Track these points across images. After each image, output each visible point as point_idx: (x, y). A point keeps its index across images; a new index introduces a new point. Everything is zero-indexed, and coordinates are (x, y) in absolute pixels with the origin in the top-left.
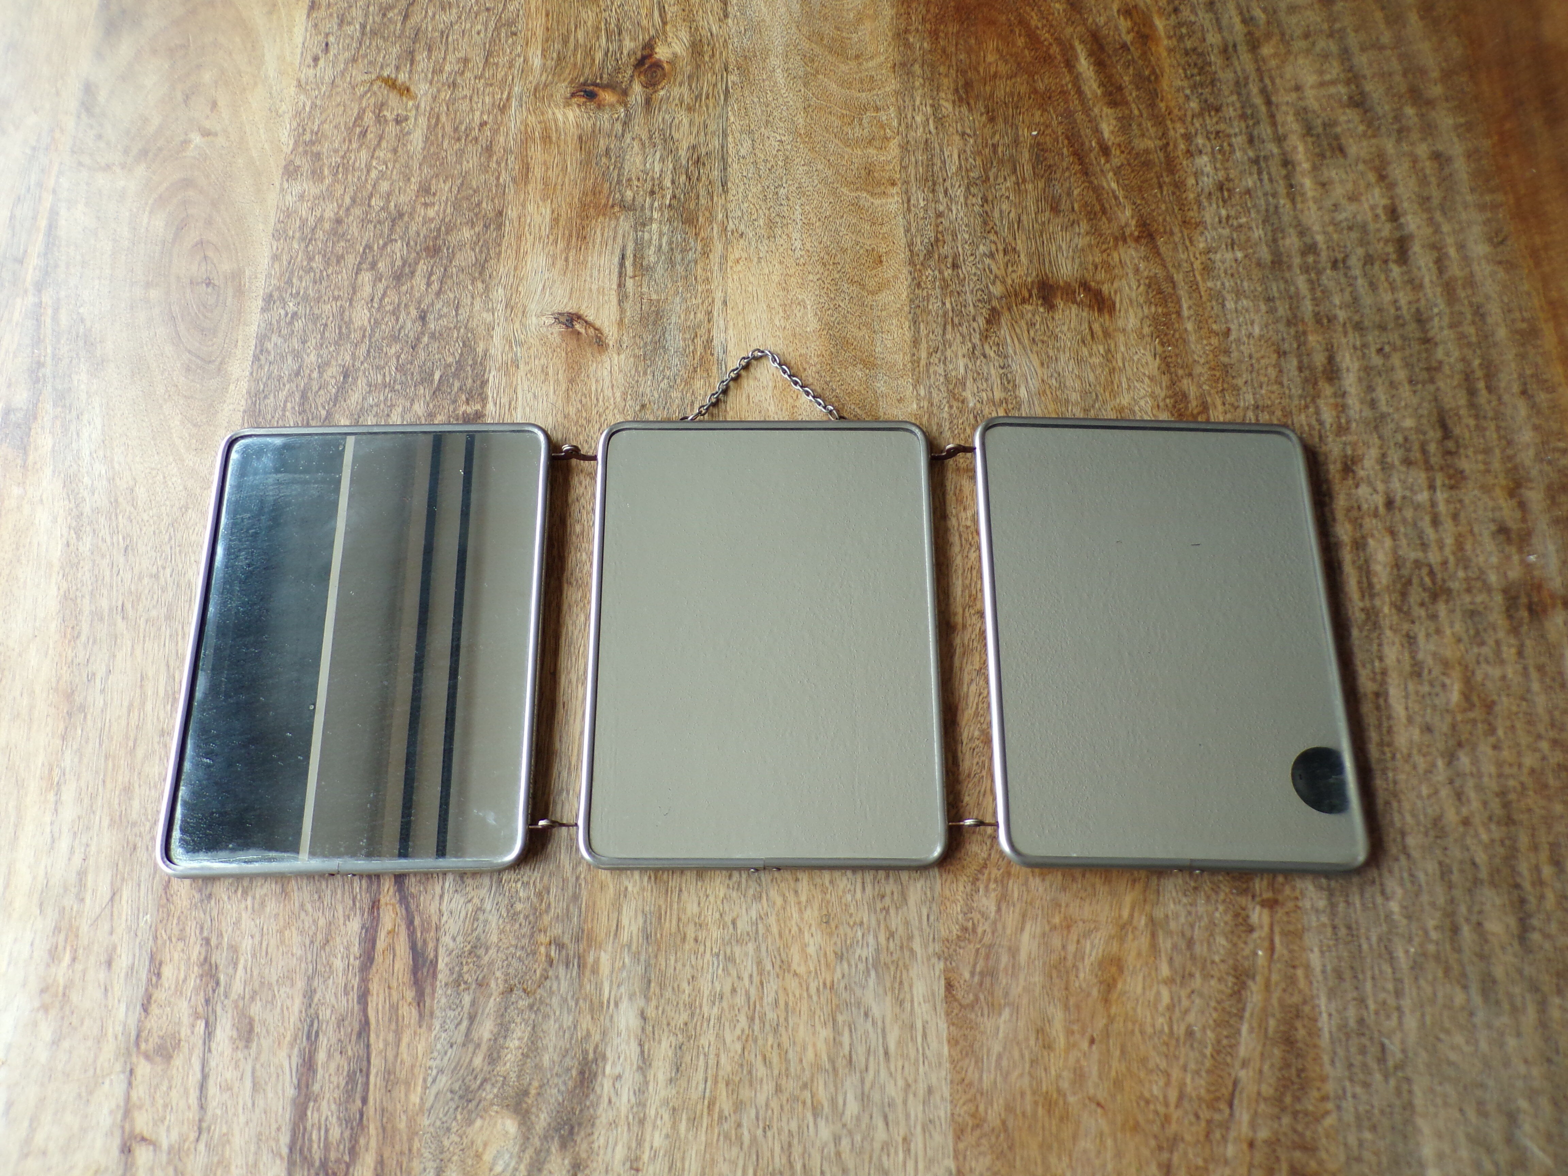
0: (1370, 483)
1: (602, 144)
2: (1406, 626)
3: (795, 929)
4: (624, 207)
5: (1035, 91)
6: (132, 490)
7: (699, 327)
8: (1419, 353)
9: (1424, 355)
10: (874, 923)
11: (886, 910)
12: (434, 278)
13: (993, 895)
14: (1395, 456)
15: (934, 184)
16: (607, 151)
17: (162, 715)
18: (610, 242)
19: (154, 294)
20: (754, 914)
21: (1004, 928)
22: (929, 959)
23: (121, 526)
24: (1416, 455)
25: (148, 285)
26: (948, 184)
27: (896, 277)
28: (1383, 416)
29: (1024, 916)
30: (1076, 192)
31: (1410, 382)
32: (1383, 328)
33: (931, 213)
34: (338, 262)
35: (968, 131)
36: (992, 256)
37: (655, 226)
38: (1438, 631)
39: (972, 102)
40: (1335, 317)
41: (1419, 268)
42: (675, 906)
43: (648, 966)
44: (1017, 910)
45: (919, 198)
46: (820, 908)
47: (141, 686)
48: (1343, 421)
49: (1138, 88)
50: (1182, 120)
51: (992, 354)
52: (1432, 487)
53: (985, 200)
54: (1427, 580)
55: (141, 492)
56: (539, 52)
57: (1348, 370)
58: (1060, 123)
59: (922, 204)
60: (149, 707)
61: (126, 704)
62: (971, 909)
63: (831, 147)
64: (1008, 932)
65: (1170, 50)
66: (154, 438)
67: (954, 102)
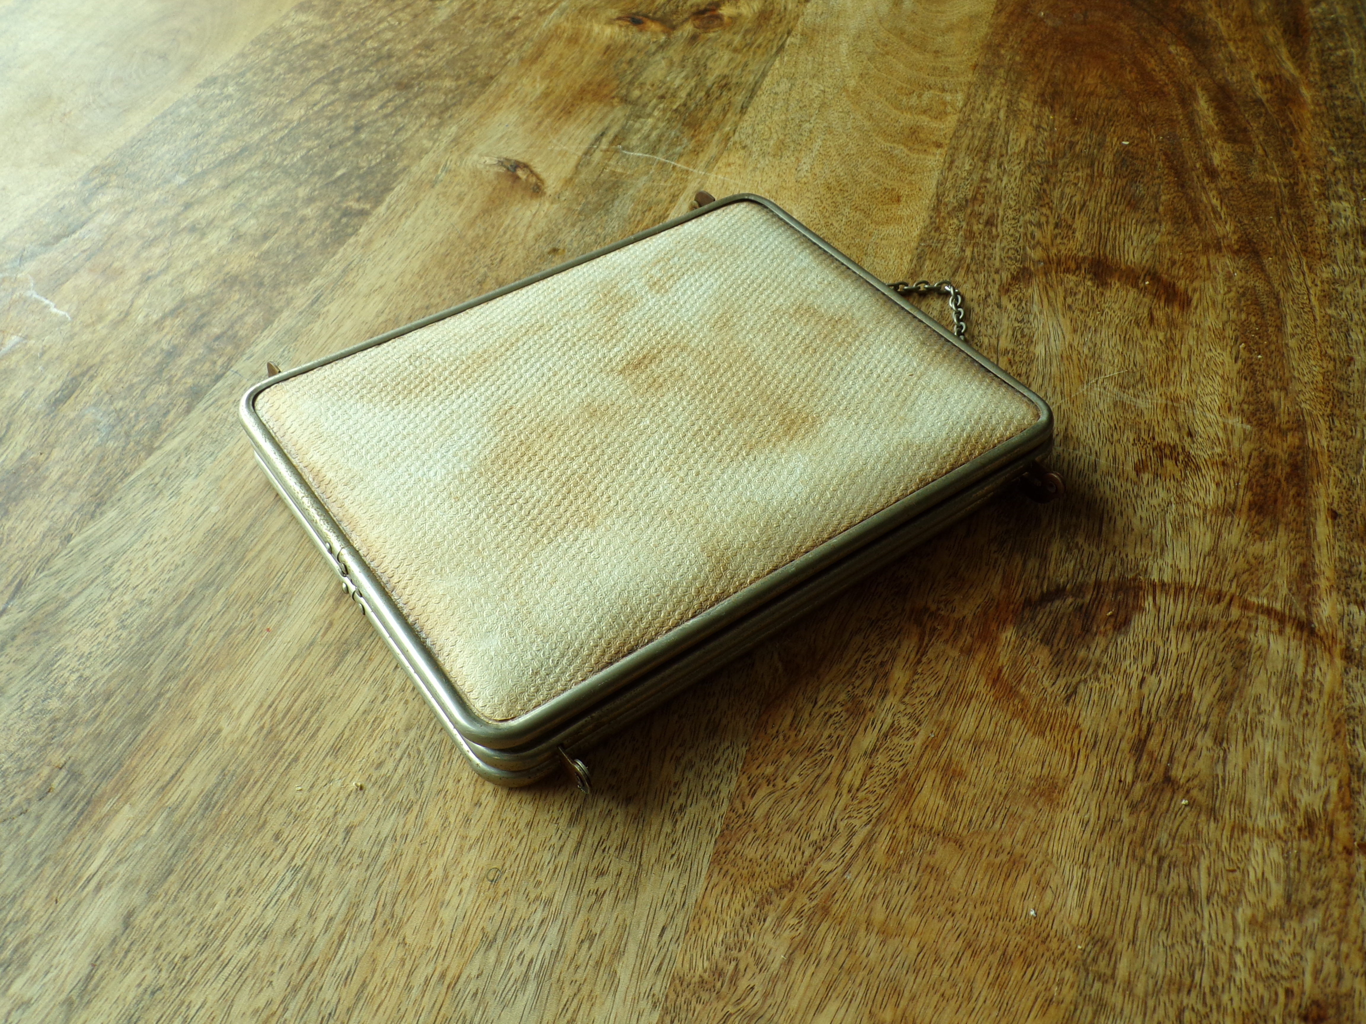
1: (629, 55)
3: (438, 873)
4: (625, 100)
5: (1137, 113)
7: (657, 203)
10: (569, 909)
11: (599, 896)
12: (391, 104)
13: (787, 934)
15: (988, 156)
16: (630, 62)
18: (595, 121)
19: (101, 50)
20: (386, 828)
21: (787, 994)
22: (636, 1000)
25: (102, 44)
26: (1005, 159)
27: (911, 217)
29: (830, 987)
30: (1163, 198)
33: (976, 177)
35: (1045, 126)
36: (1039, 225)
37: (650, 121)
39: (1057, 106)
42: (275, 779)
43: (183, 846)
44: (821, 975)
45: (965, 163)
46: (494, 857)
49: (1267, 134)
50: (1320, 169)
51: (1010, 306)
53: (1047, 180)
58: (1160, 142)
59: (967, 167)
62: (740, 945)
63: (878, 106)
64: (793, 1004)
65: (1315, 115)
67: (1035, 103)
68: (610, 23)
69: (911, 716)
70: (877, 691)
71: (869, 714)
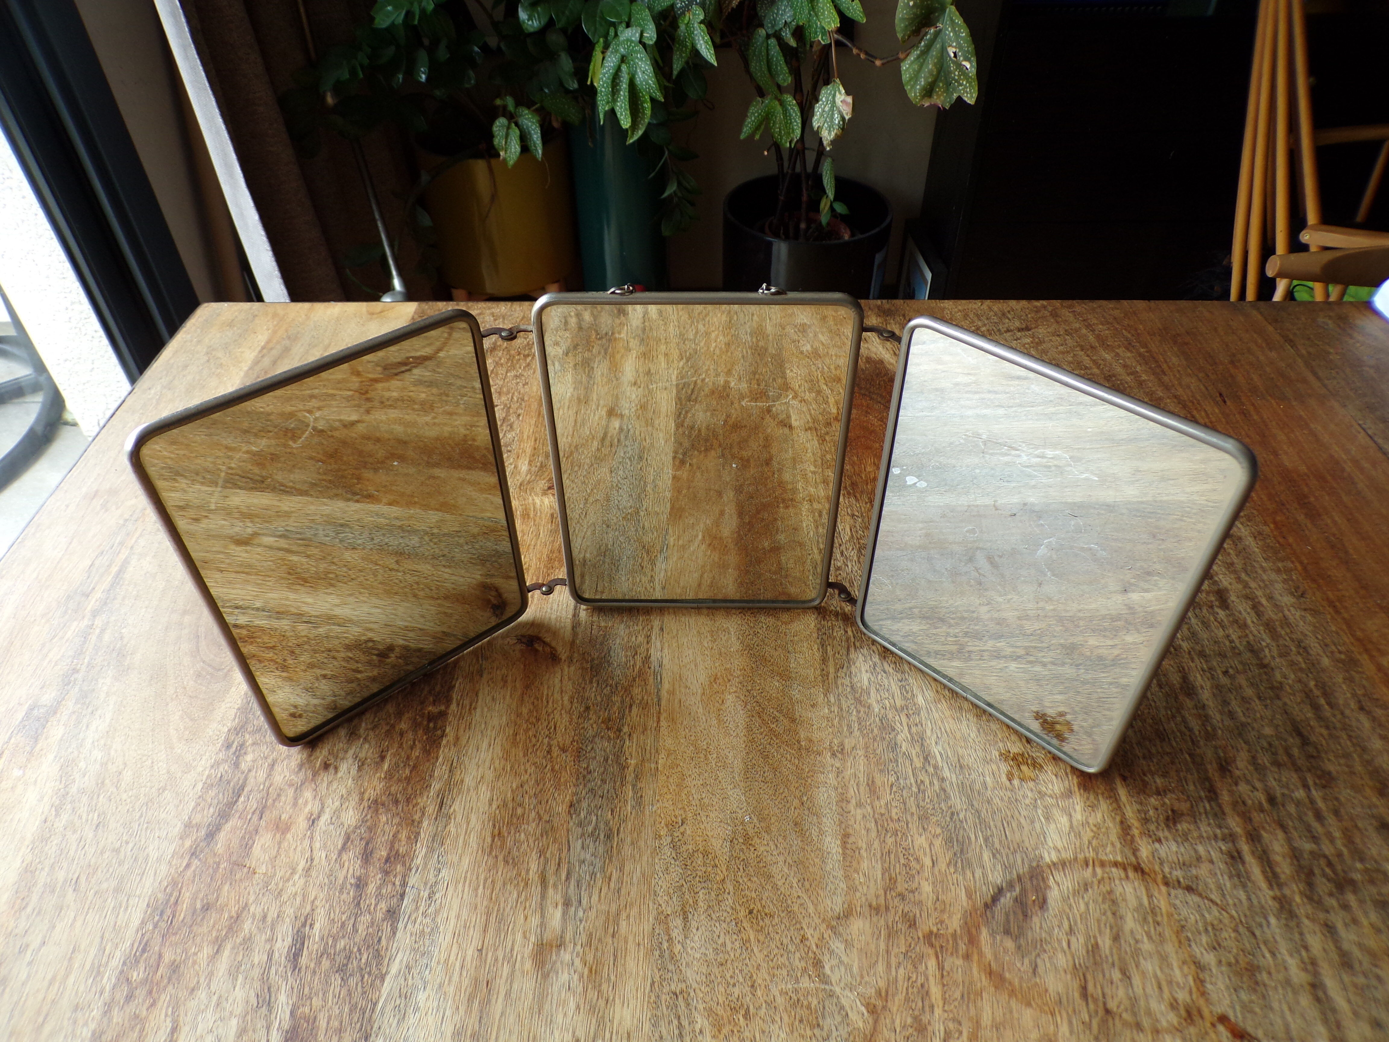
0: (1248, 782)
2: (1322, 916)
6: (120, 773)
7: (639, 646)
8: (1260, 675)
9: (1264, 677)
14: (1264, 759)
17: (82, 988)
19: (187, 619)
23: (100, 804)
24: (1283, 758)
25: (185, 612)
28: (1243, 725)
31: (1259, 698)
32: (1223, 655)
38: (1355, 921)
40: (1180, 646)
41: (1240, 613)
47: (71, 958)
48: (1209, 728)
51: (891, 670)
52: (1306, 786)
54: (1328, 870)
55: (128, 775)
56: (527, 462)
57: (1202, 687)
60: (71, 980)
61: (49, 977)
66: (153, 730)
68: (545, 493)
69: (954, 1020)
70: (927, 1009)
71: (929, 1028)
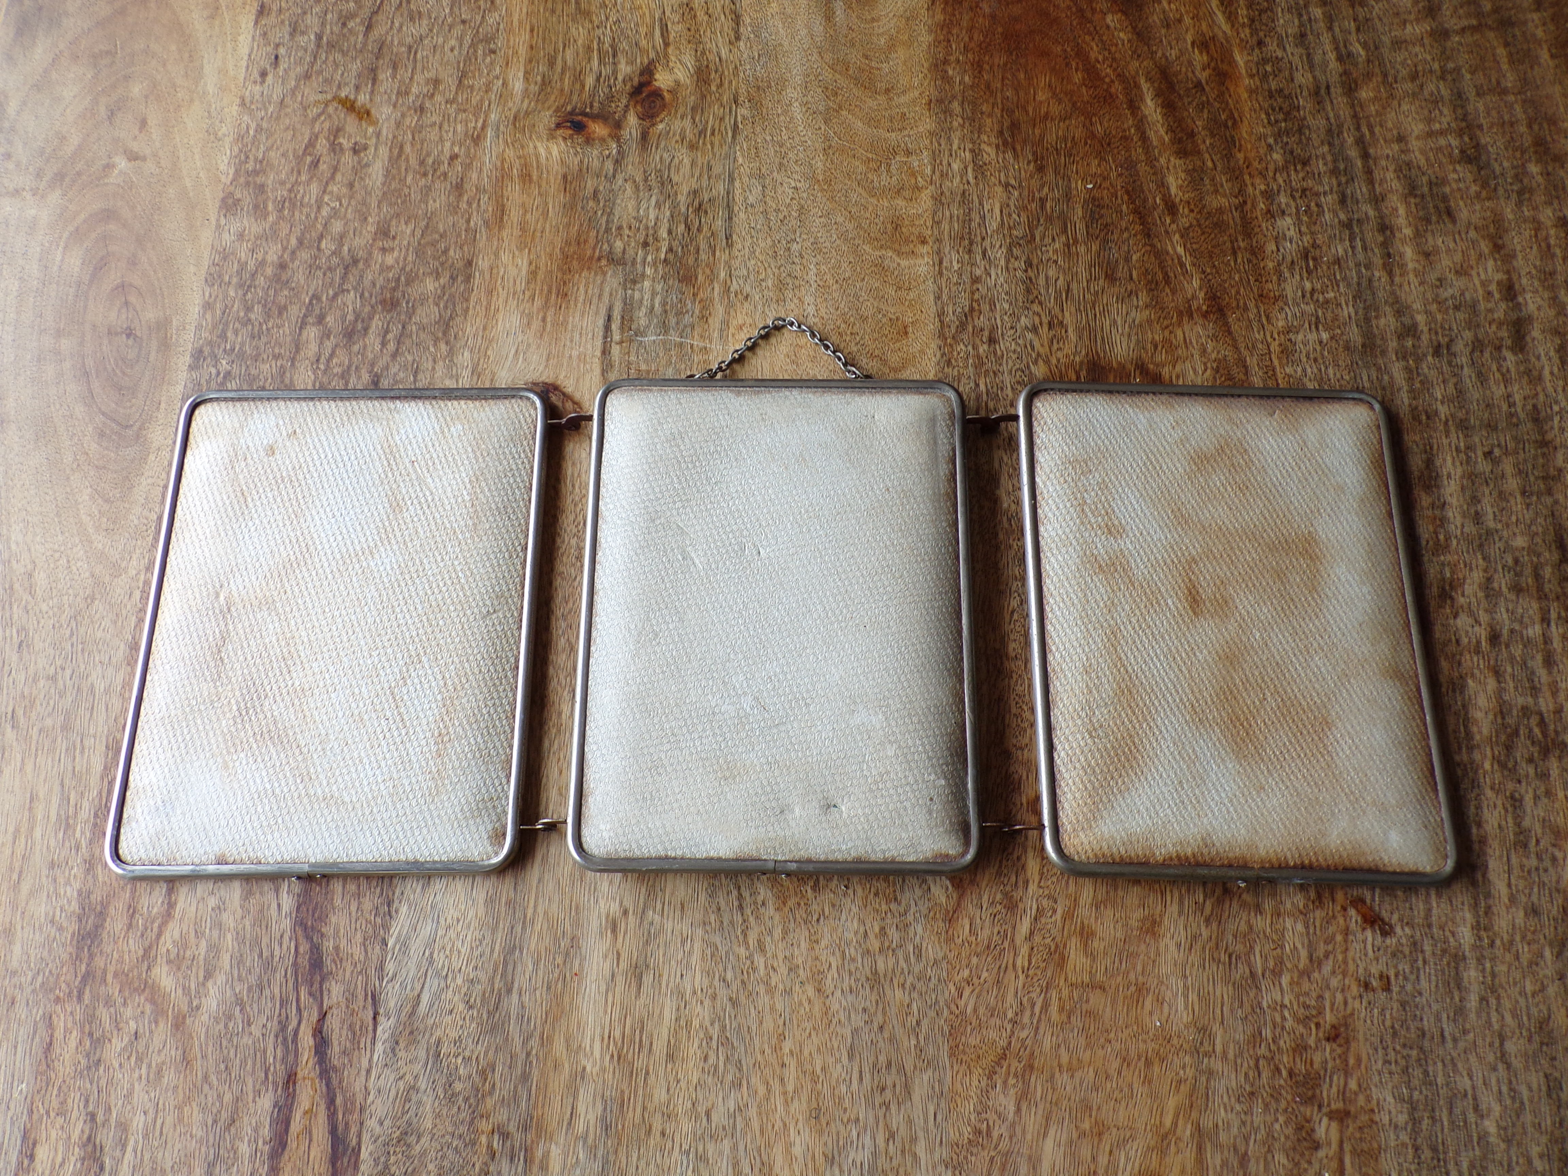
0: (1471, 613)
1: (590, 184)
2: (1510, 786)
3: (779, 1125)
4: (613, 260)
5: (1093, 136)
6: (30, 576)
8: (1535, 457)
9: (1541, 461)
10: (871, 1119)
11: (886, 1105)
12: (390, 336)
13: (1012, 1092)
14: (1502, 582)
15: (971, 243)
16: (596, 193)
17: (53, 843)
18: (595, 300)
19: (65, 344)
20: (732, 1105)
21: (1024, 1132)
22: (934, 1167)
23: (15, 617)
24: (1528, 580)
25: (59, 334)
26: (987, 243)
27: (922, 352)
28: (1489, 533)
29: (1048, 1119)
30: (1134, 258)
31: (1523, 493)
32: (1491, 427)
33: (966, 278)
34: (280, 314)
35: (1013, 182)
36: (1034, 329)
37: (647, 284)
38: (1548, 793)
39: (1018, 148)
40: (1436, 413)
41: (1538, 358)
42: (640, 1092)
43: (606, 1162)
44: (1040, 1112)
45: (953, 259)
46: (810, 1101)
47: (30, 809)
48: (1441, 537)
49: (1213, 135)
50: (1263, 175)
52: (1545, 620)
53: (1029, 264)
54: (1537, 731)
55: (41, 579)
56: (521, 75)
57: (1449, 476)
58: (1120, 175)
59: (956, 266)
60: (38, 833)
61: (11, 829)
62: (986, 1109)
63: (854, 197)
64: (1029, 1137)
65: (1251, 92)
66: (58, 515)
67: (997, 146)
68: (551, 137)
69: (1049, 897)
70: (1021, 884)
71: (1021, 905)
